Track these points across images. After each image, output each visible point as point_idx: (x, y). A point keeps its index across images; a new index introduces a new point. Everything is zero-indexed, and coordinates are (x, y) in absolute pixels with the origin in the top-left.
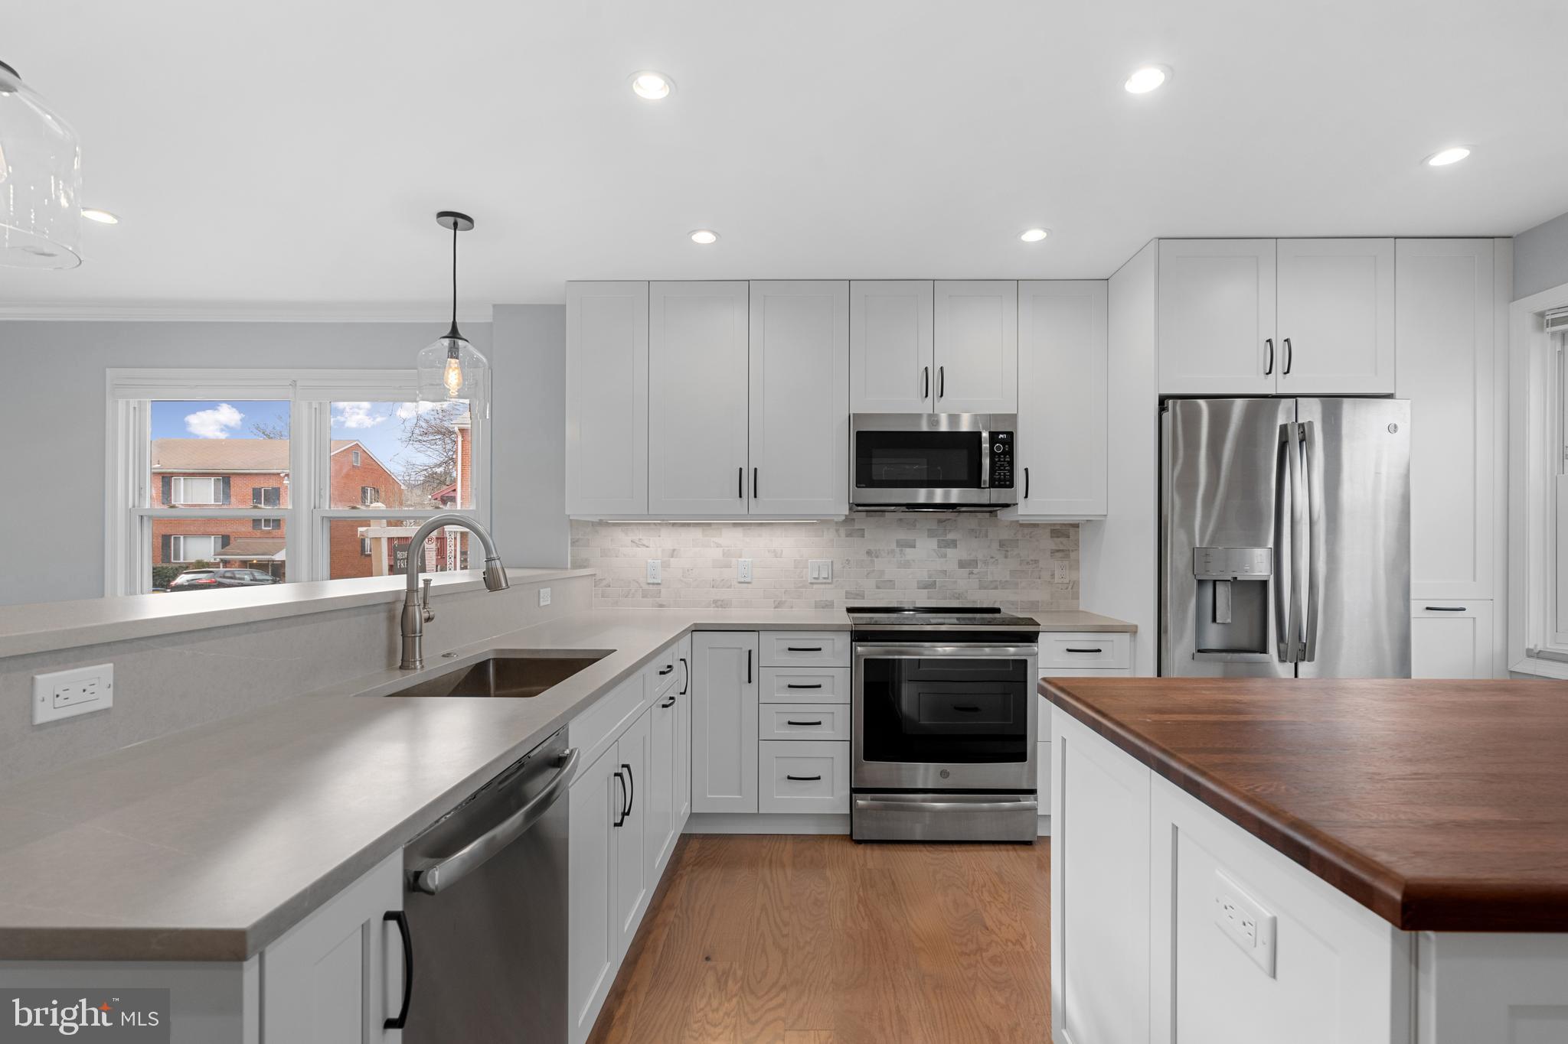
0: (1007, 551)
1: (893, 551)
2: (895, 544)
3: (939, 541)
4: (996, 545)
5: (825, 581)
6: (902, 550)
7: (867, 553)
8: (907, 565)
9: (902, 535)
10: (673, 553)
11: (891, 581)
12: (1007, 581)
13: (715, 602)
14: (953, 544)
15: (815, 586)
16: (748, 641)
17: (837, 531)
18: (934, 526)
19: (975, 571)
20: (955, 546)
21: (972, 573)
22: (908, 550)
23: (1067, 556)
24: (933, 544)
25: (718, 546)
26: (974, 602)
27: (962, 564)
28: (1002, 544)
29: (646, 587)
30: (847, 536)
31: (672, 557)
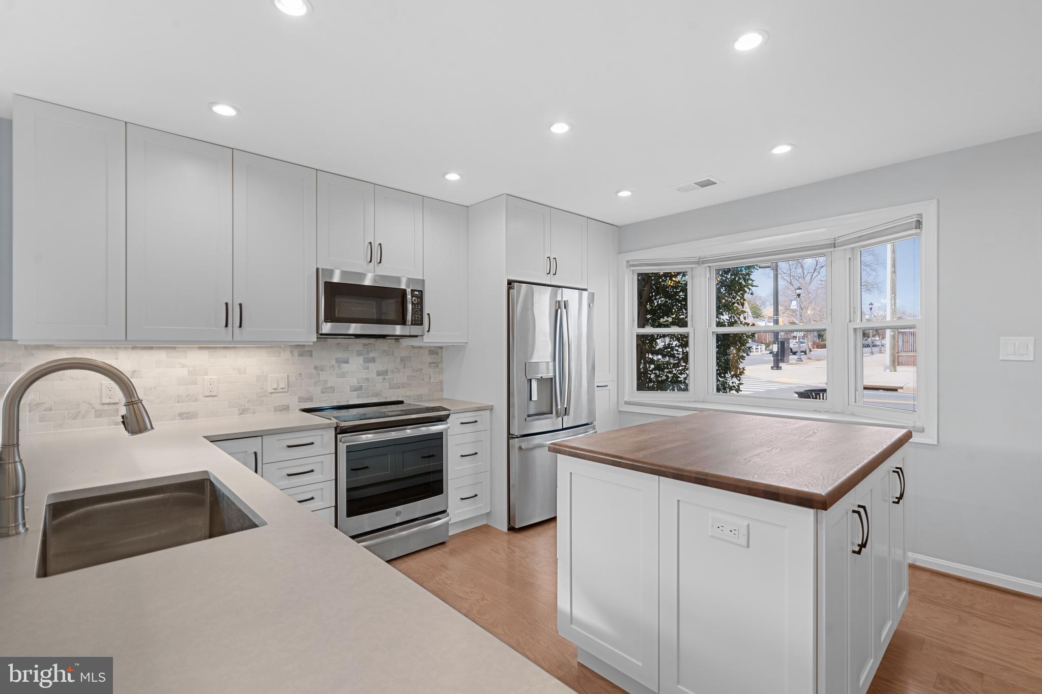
0: (405, 364)
1: (333, 366)
2: (335, 361)
3: (364, 358)
4: (398, 360)
5: (282, 390)
6: (339, 365)
7: (315, 368)
8: (343, 375)
9: (341, 355)
11: (332, 387)
12: (405, 383)
13: (181, 415)
14: (373, 360)
15: (273, 395)
16: (254, 445)
17: (292, 352)
18: (361, 348)
19: (387, 377)
20: (374, 362)
21: (384, 379)
22: (344, 365)
23: (437, 366)
24: (360, 360)
25: (183, 366)
26: (386, 398)
27: (379, 374)
28: (402, 360)
29: (100, 407)
30: (299, 356)
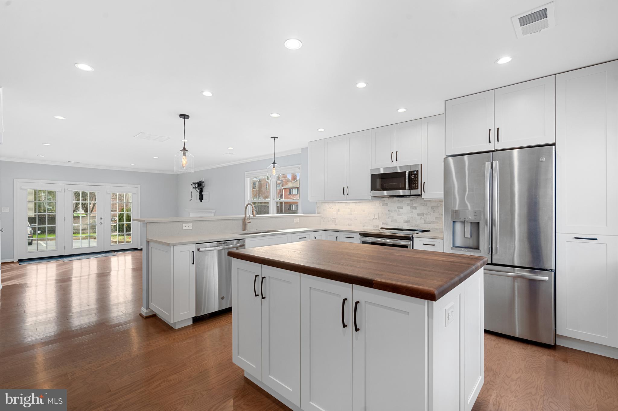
0: (434, 210)
1: (396, 210)
2: (397, 208)
3: (410, 207)
4: (430, 208)
5: (376, 219)
6: (399, 210)
7: (388, 211)
8: (400, 215)
9: (399, 205)
10: (339, 210)
11: (395, 220)
12: (434, 221)
13: (348, 224)
14: (415, 208)
15: (374, 221)
17: (380, 204)
18: (409, 202)
19: (423, 217)
20: (416, 209)
21: (422, 218)
22: (401, 210)
24: (409, 207)
25: (349, 208)
26: (422, 228)
27: (418, 215)
28: (432, 208)
29: (332, 219)
30: (383, 205)
31: (338, 211)
